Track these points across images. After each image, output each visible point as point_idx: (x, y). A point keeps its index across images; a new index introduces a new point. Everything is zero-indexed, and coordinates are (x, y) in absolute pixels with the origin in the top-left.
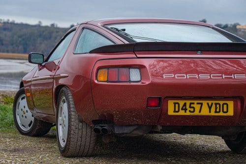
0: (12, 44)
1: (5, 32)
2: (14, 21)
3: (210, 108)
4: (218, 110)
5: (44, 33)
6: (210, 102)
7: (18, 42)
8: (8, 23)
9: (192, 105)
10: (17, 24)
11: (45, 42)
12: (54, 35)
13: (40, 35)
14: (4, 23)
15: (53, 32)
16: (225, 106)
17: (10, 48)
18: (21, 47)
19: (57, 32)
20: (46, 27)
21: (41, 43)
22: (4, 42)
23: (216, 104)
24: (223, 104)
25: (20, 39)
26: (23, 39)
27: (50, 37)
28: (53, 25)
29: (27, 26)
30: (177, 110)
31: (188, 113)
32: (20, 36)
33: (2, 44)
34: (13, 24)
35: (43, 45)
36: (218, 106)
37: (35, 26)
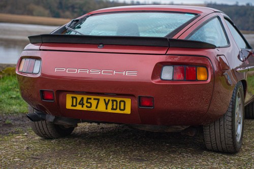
3: (107, 104)
4: (115, 107)
6: (107, 99)
9: (89, 101)
16: (122, 104)
23: (113, 101)
24: (120, 102)
30: (74, 104)
31: (85, 108)
36: (115, 103)
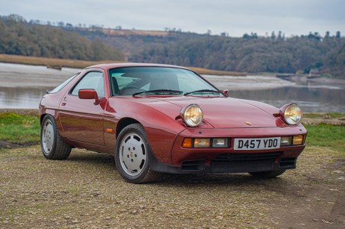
0: (178, 56)
1: (170, 42)
2: (180, 30)
5: (214, 44)
7: (184, 53)
8: (174, 32)
10: (184, 33)
11: (214, 53)
12: (224, 45)
13: (209, 46)
14: (170, 32)
15: (223, 42)
17: (176, 59)
18: (187, 59)
19: (228, 42)
20: (216, 37)
21: (209, 55)
22: (169, 54)
25: (186, 50)
26: (190, 50)
27: (220, 47)
28: (223, 34)
29: (194, 35)
32: (186, 47)
33: (167, 56)
34: (179, 33)
35: (212, 57)
37: (203, 35)
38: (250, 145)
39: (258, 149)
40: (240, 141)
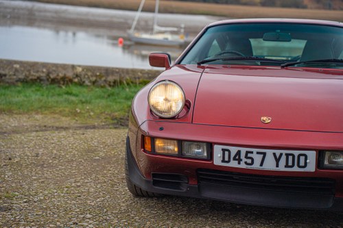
38: (244, 160)
39: (261, 168)
40: (224, 150)
